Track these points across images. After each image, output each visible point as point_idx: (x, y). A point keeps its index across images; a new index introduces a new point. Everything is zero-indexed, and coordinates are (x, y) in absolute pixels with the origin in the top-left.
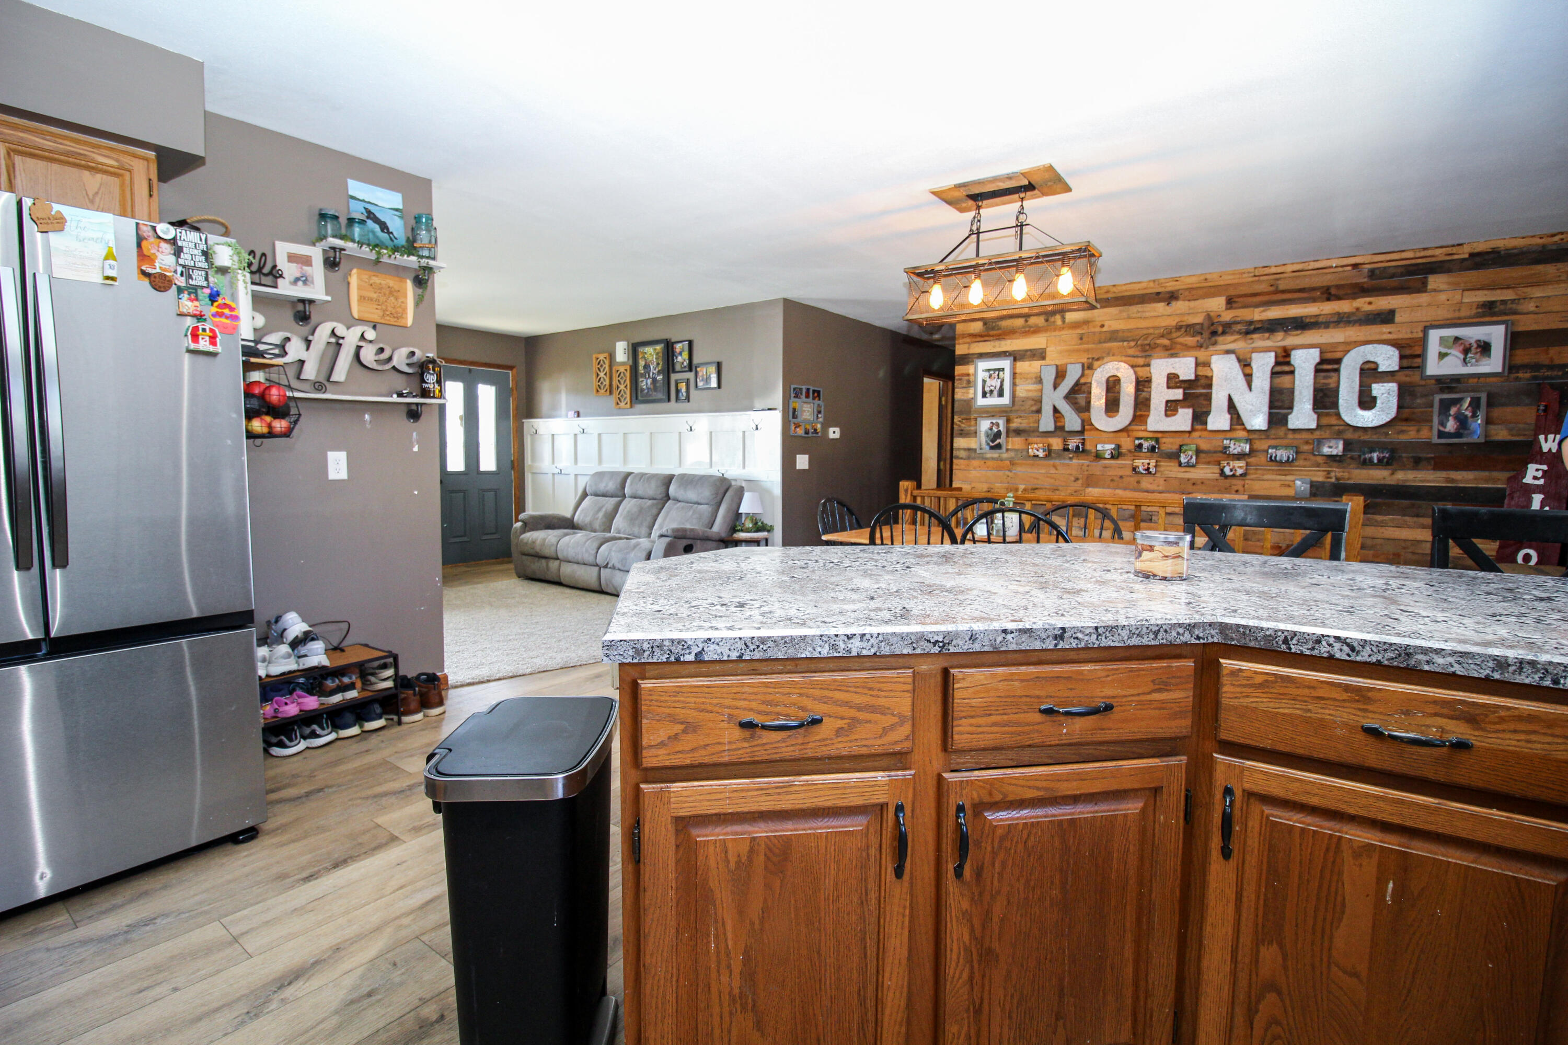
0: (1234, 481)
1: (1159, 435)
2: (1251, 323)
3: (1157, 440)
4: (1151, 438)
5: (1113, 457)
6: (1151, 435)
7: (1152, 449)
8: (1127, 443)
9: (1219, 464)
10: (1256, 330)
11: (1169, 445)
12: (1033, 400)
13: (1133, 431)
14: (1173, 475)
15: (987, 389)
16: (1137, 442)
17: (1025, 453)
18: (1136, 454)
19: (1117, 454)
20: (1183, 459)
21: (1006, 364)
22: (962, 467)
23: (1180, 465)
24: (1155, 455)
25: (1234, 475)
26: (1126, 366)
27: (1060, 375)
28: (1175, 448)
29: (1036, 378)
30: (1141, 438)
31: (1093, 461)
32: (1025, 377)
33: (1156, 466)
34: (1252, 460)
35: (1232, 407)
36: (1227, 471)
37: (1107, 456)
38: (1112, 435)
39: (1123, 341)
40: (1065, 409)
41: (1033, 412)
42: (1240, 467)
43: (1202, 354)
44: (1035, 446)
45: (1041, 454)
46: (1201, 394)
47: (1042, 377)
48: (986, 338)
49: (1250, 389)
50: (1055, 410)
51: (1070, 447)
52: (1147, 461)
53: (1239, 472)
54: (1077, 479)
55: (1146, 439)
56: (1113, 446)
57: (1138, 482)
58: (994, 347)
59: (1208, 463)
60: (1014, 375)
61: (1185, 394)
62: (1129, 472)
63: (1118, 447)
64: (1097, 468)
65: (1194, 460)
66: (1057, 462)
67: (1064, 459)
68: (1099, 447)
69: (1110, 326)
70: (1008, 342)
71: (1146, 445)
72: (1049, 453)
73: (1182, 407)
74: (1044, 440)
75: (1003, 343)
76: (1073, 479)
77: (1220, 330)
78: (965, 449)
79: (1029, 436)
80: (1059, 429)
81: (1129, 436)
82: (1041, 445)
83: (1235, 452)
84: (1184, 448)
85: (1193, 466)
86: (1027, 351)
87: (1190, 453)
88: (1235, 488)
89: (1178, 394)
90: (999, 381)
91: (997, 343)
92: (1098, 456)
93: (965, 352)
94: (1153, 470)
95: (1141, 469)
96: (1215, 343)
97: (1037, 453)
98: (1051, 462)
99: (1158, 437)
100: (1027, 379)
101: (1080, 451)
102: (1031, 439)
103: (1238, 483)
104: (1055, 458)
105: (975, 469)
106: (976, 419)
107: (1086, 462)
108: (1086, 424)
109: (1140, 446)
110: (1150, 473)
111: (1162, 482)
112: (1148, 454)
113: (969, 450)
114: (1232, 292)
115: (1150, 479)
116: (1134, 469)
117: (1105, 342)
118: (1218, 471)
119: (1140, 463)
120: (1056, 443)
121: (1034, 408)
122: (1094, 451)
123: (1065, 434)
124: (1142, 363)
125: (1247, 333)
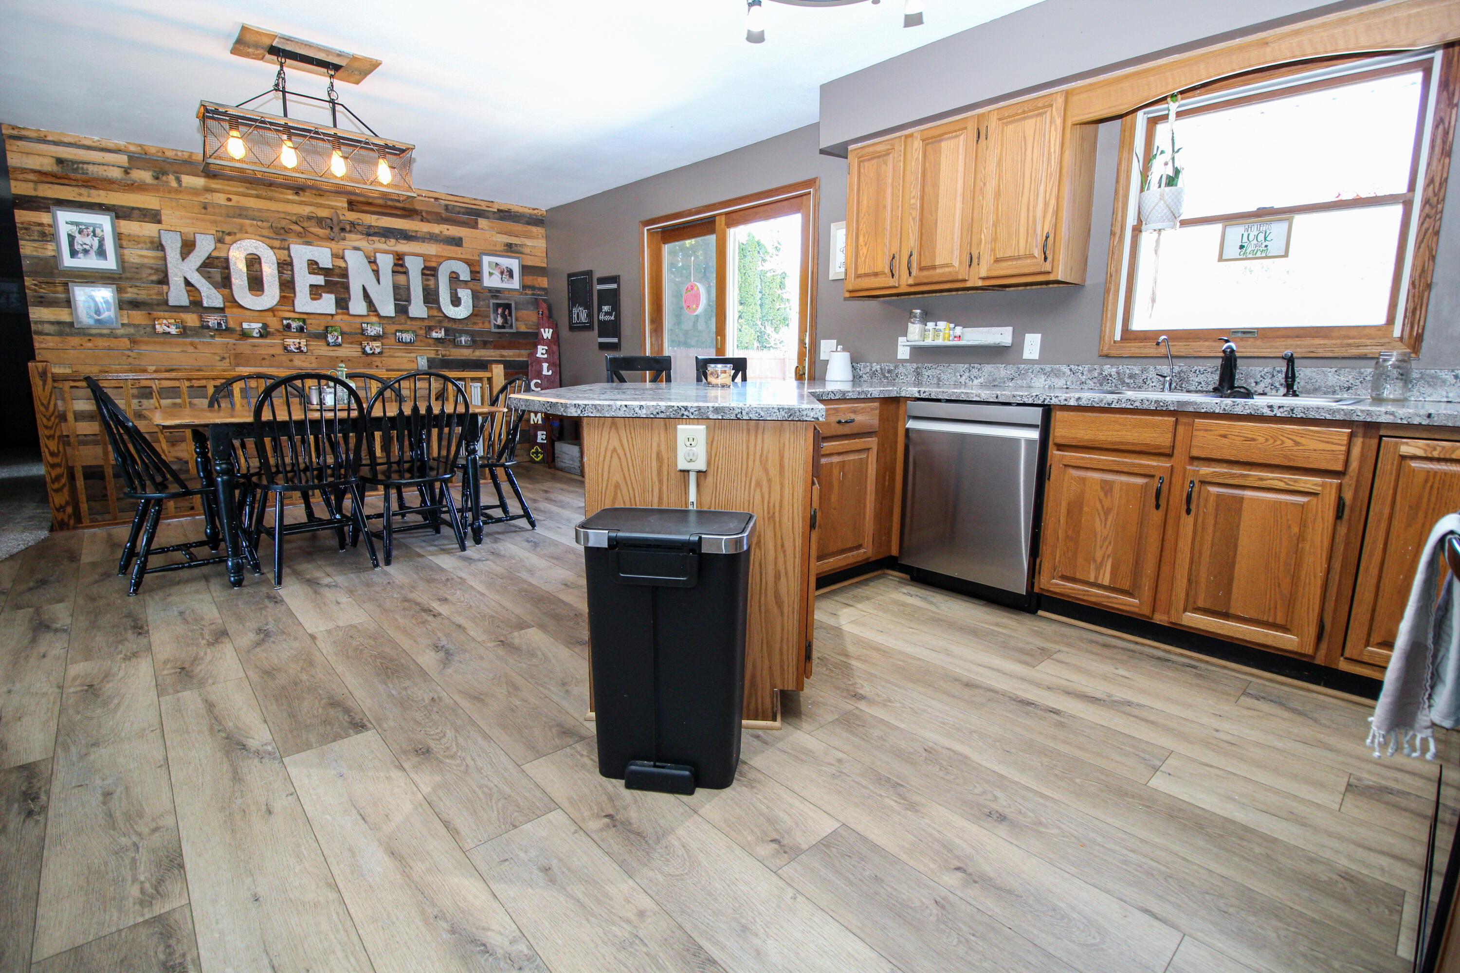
0: (375, 359)
1: (305, 317)
2: (370, 227)
3: (304, 321)
4: (299, 319)
5: (262, 336)
6: (297, 316)
7: (301, 330)
8: (274, 324)
9: (361, 344)
10: (375, 234)
11: (315, 326)
12: (152, 268)
13: (278, 310)
14: (322, 353)
15: (77, 247)
16: (285, 322)
17: (149, 329)
18: (285, 333)
19: (265, 333)
20: (330, 339)
21: (104, 221)
22: (51, 345)
23: (328, 345)
24: (303, 335)
25: (373, 353)
26: (266, 247)
27: (188, 247)
28: (321, 330)
29: (152, 243)
30: (289, 319)
31: (240, 339)
32: (136, 240)
33: (306, 345)
34: (385, 341)
35: (366, 296)
36: (368, 349)
37: (255, 335)
38: (257, 314)
39: (253, 220)
40: (197, 280)
41: (152, 282)
42: (378, 347)
43: (336, 247)
44: (165, 321)
45: (173, 330)
46: (338, 282)
47: (164, 243)
48: (66, 181)
49: (379, 282)
50: (188, 283)
51: (210, 324)
52: (298, 340)
53: (378, 350)
54: (223, 358)
55: (294, 319)
56: (260, 325)
57: (291, 360)
58: (80, 195)
59: (352, 343)
60: (118, 237)
61: (326, 281)
62: (279, 351)
63: (265, 326)
64: (245, 346)
65: (340, 340)
66: (196, 340)
67: (205, 336)
68: (245, 325)
69: (238, 202)
70: (102, 193)
71: (294, 325)
72: (185, 331)
73: (325, 292)
74: (174, 314)
75: (94, 192)
76: (218, 358)
77: (348, 228)
78: (52, 323)
79: (153, 309)
80: (196, 304)
81: (274, 316)
82: (173, 321)
83: (372, 334)
84: (330, 329)
85: (340, 345)
86: (133, 209)
87: (336, 334)
88: (376, 364)
89: (320, 280)
90: (96, 239)
91: (84, 191)
92: (245, 335)
93: (32, 193)
94: (304, 349)
95: (292, 348)
96: (344, 239)
97: (168, 330)
98: (189, 340)
99: (304, 318)
100: (139, 243)
101: (220, 330)
102: (156, 314)
103: (377, 360)
104: (192, 336)
105: (74, 348)
106: (66, 284)
107: (232, 341)
108: (232, 301)
109: (289, 326)
110: (302, 351)
111: (313, 359)
112: (297, 334)
113: (59, 323)
114: (353, 198)
115: (303, 357)
116: (285, 348)
117: (234, 217)
118: (360, 350)
119: (292, 343)
120: (192, 320)
121: (154, 278)
122: (238, 329)
123: (201, 310)
124: (278, 246)
125: (369, 235)
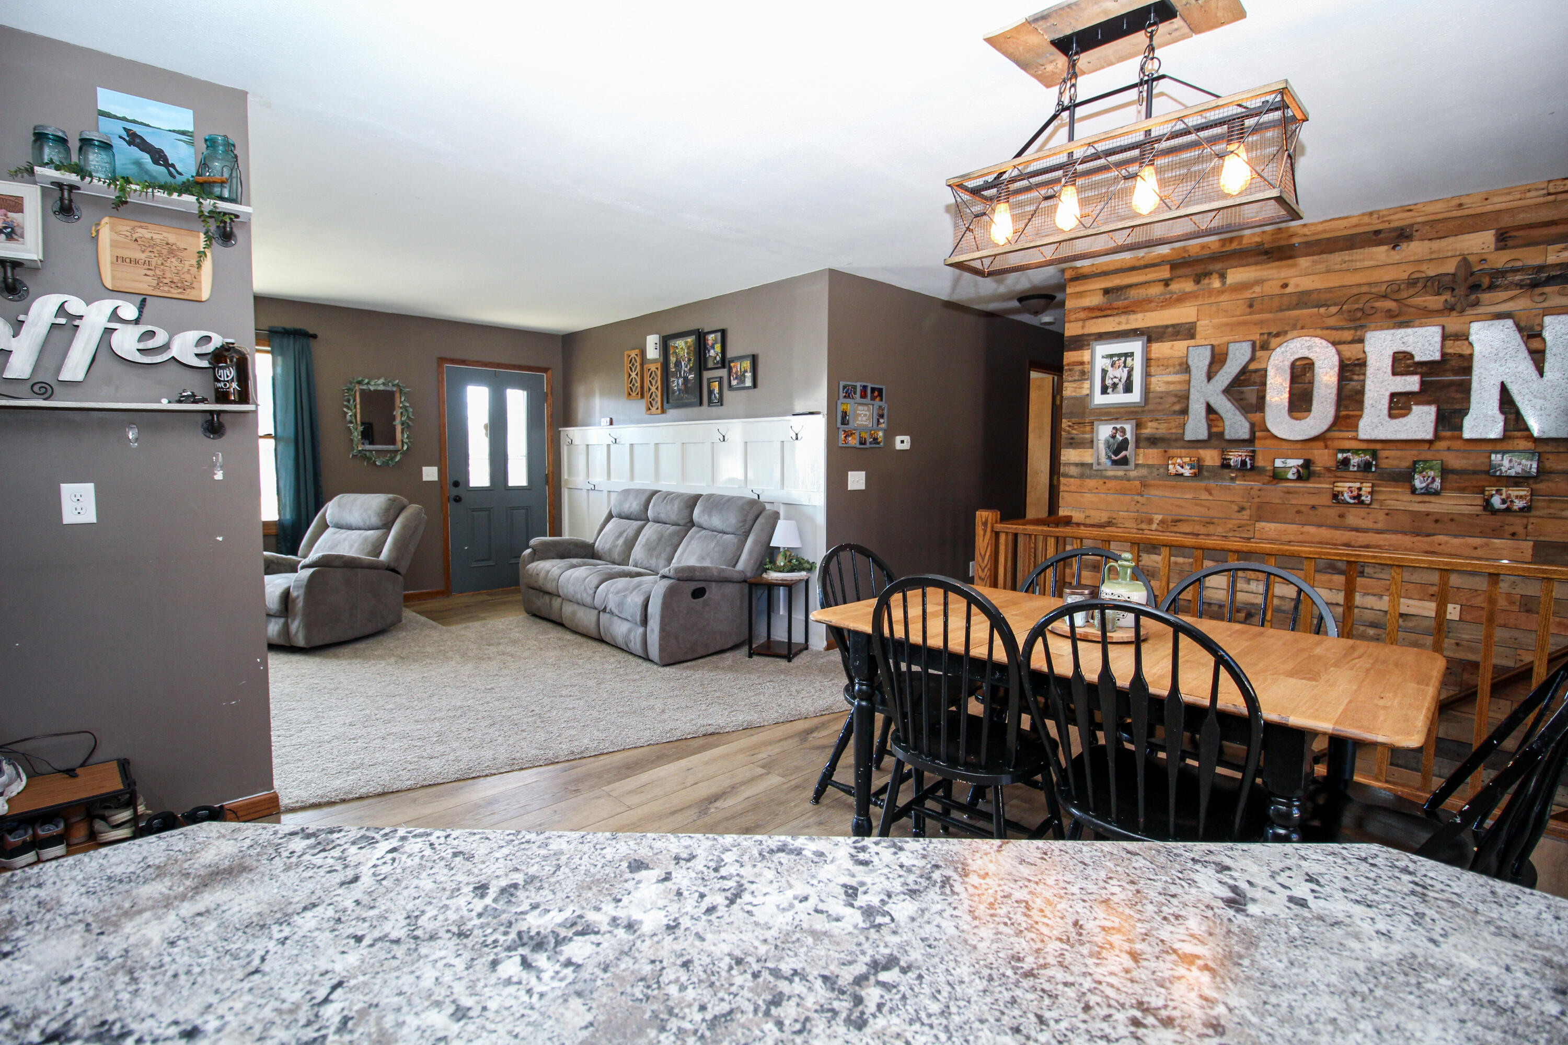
0: (1509, 519)
1: (1378, 446)
2: (1541, 268)
3: (1374, 454)
4: (1364, 451)
5: (1300, 478)
6: (1364, 446)
7: (1366, 467)
8: (1322, 458)
9: (1483, 492)
10: (1550, 281)
11: (1392, 460)
12: (1176, 396)
13: (1333, 439)
14: (1400, 506)
15: (1109, 382)
16: (1340, 456)
17: (1162, 470)
18: (1339, 474)
19: (1306, 472)
20: (1419, 483)
21: (1136, 346)
22: (1073, 488)
23: (1414, 491)
24: (1370, 475)
25: (1508, 510)
26: (1324, 343)
27: (1218, 359)
28: (1406, 464)
29: (1180, 365)
30: (1348, 451)
31: (1269, 483)
32: (1164, 364)
33: (1371, 493)
34: (1542, 486)
35: (1506, 401)
36: (1496, 501)
37: (1290, 476)
38: (1299, 446)
39: (1319, 306)
40: (1224, 406)
41: (1175, 412)
42: (1520, 497)
43: (1454, 323)
44: (1179, 461)
45: (1187, 472)
46: (1452, 383)
47: (1190, 362)
48: (1109, 312)
49: (1541, 374)
50: (1210, 410)
51: (1232, 463)
52: (1358, 485)
53: (1519, 504)
54: (1242, 509)
55: (1356, 452)
56: (1300, 462)
57: (1342, 516)
58: (1119, 324)
59: (1463, 490)
60: (1148, 361)
61: (1422, 383)
62: (1326, 499)
63: (1307, 464)
64: (1275, 493)
65: (1437, 484)
66: (1212, 484)
67: (1223, 479)
68: (1278, 463)
69: (1297, 286)
70: (1140, 316)
71: (1355, 460)
72: (1200, 470)
73: (1417, 404)
74: (1193, 452)
75: (1132, 317)
76: (1235, 508)
77: (1486, 282)
78: (1076, 465)
79: (1170, 446)
80: (1216, 437)
81: (1326, 447)
82: (1187, 459)
83: (1512, 473)
84: (1420, 466)
85: (1436, 493)
86: (1167, 327)
87: (1432, 473)
88: (1511, 529)
89: (1412, 383)
90: (1126, 370)
91: (1123, 318)
92: (1277, 476)
93: (1080, 332)
94: (1367, 499)
95: (1347, 496)
96: (1477, 303)
97: (1181, 470)
98: (1202, 484)
99: (1375, 448)
100: (1167, 367)
101: (1247, 469)
102: (1172, 452)
103: (1517, 524)
104: (1209, 478)
105: (1090, 491)
106: (1092, 423)
107: (1256, 485)
108: (1258, 431)
109: (1346, 462)
110: (1362, 503)
111: (1381, 516)
112: (1359, 475)
113: (1083, 465)
114: (1506, 221)
115: (1362, 512)
116: (1335, 496)
117: (1288, 309)
118: (1480, 502)
119: (1346, 488)
120: (1211, 457)
121: (1177, 407)
122: (1269, 468)
123: (1224, 444)
124: (1350, 338)
125: (1534, 285)
